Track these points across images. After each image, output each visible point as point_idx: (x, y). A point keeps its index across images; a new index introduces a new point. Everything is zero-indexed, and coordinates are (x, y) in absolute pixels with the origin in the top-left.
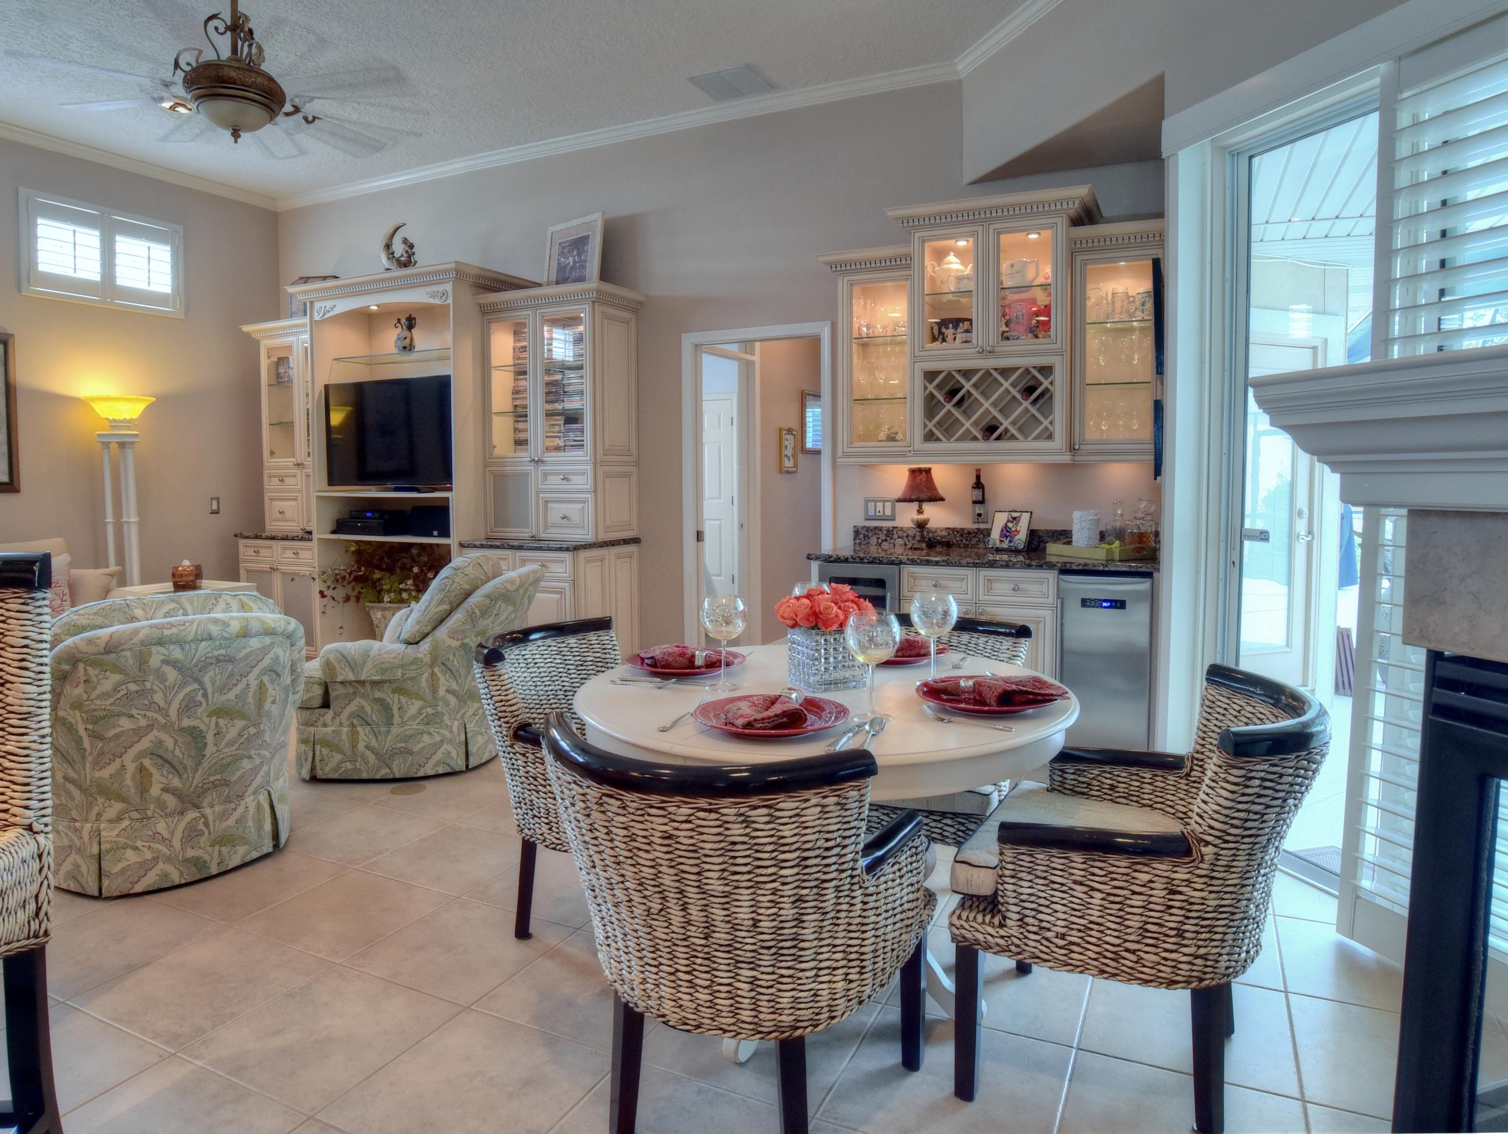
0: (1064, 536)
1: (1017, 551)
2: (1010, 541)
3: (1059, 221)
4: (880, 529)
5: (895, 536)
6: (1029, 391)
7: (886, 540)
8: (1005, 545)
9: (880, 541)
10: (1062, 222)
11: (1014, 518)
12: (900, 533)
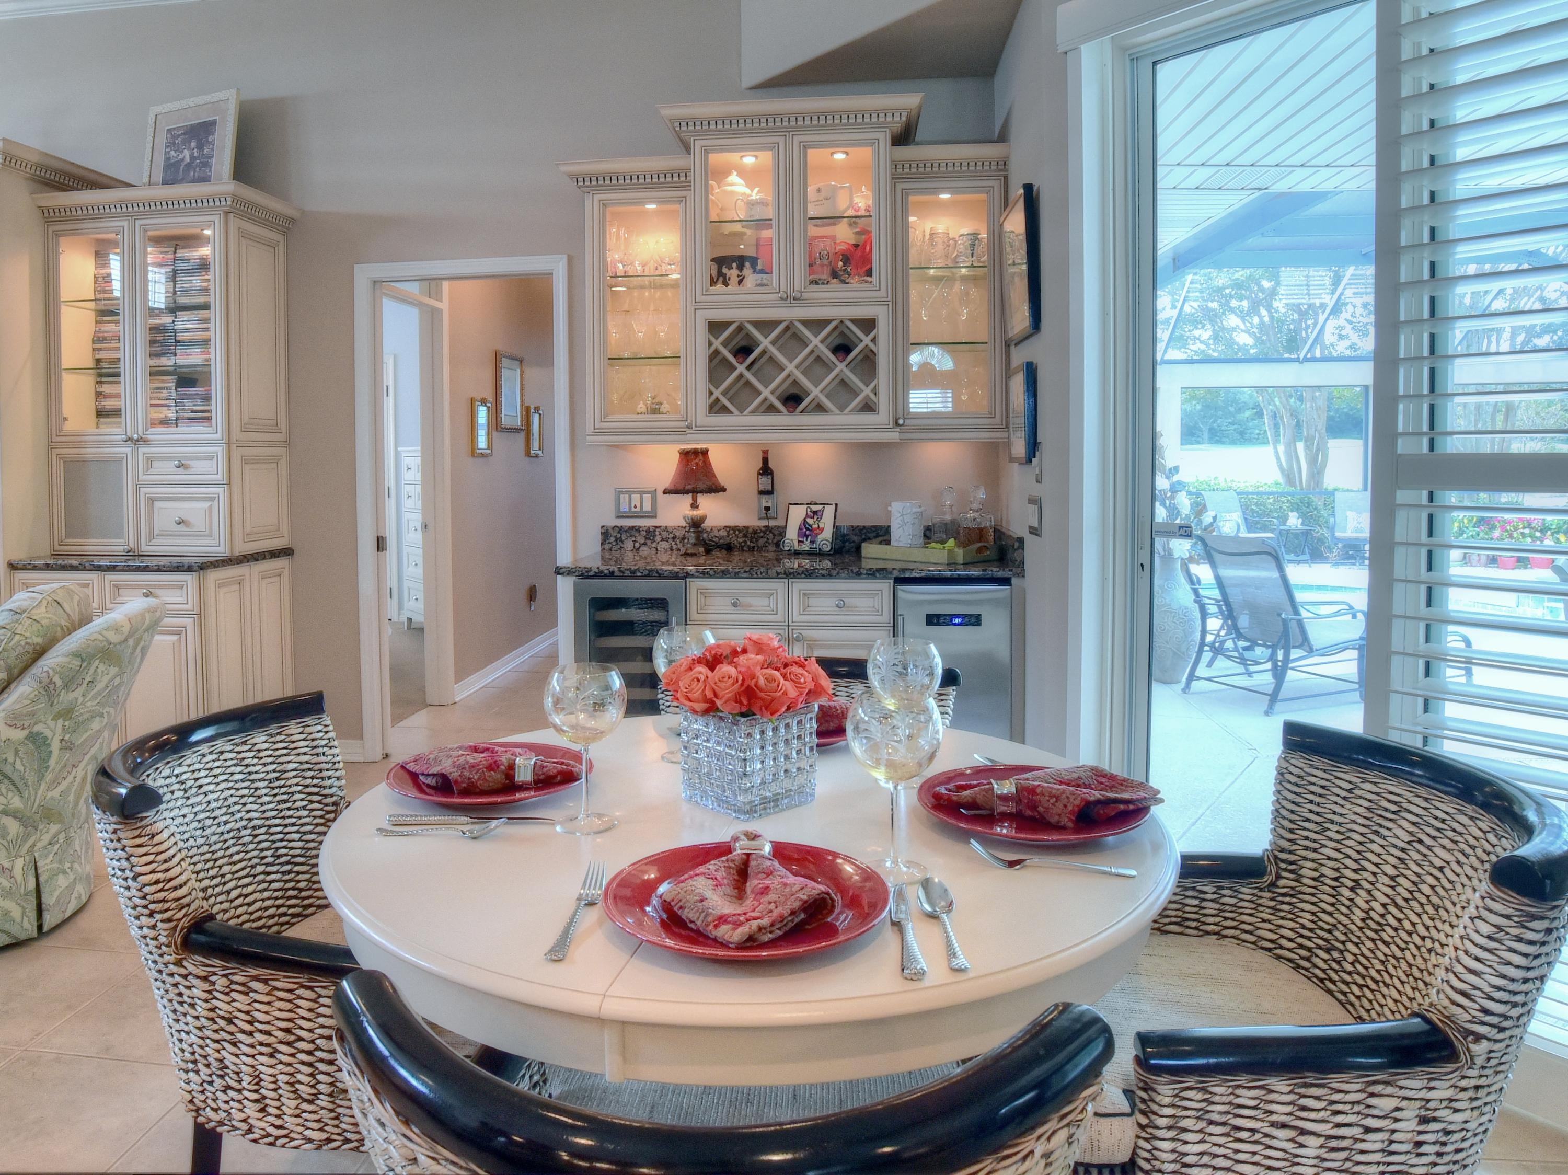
0: (881, 534)
1: (821, 554)
2: (812, 542)
3: (881, 136)
4: (637, 529)
5: (658, 538)
6: (842, 349)
7: (645, 544)
8: (806, 547)
9: (637, 545)
10: (884, 138)
11: (815, 513)
12: (665, 534)
